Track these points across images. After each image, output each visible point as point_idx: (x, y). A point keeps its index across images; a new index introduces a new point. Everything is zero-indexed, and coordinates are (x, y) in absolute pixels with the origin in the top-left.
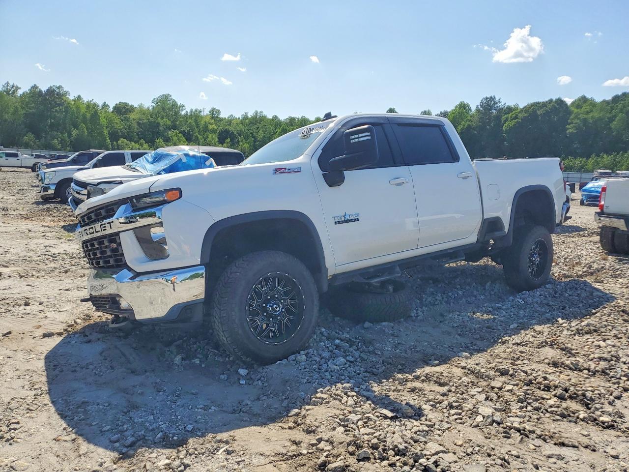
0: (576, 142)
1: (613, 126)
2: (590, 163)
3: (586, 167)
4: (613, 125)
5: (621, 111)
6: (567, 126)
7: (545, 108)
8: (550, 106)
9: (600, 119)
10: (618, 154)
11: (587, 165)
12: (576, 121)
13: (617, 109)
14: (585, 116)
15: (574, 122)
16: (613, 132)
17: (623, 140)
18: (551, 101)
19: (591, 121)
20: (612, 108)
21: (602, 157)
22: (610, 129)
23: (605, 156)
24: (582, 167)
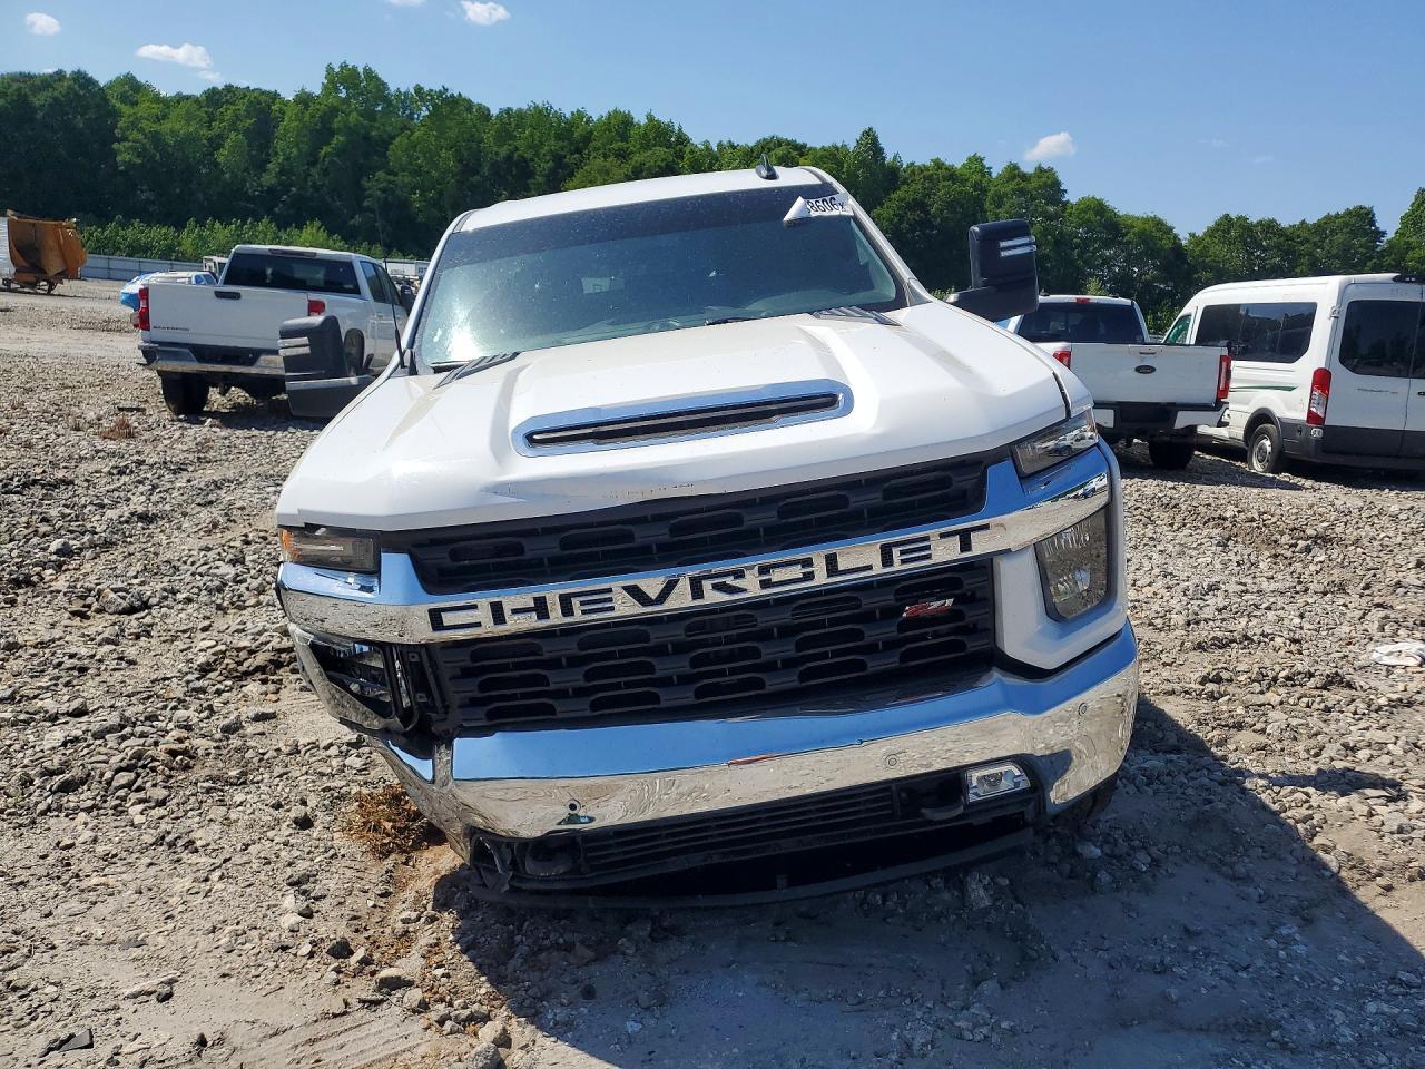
0: (144, 188)
1: (221, 160)
2: (188, 239)
3: (181, 249)
4: (222, 156)
5: (233, 126)
6: (115, 146)
7: (50, 93)
8: (62, 87)
9: (191, 139)
10: (244, 223)
11: (180, 244)
12: (135, 135)
13: (222, 121)
14: (156, 127)
15: (130, 138)
16: (223, 173)
17: (246, 192)
18: (60, 75)
19: (171, 140)
20: (212, 118)
21: (212, 229)
22: (216, 164)
23: (217, 225)
24: (171, 248)
